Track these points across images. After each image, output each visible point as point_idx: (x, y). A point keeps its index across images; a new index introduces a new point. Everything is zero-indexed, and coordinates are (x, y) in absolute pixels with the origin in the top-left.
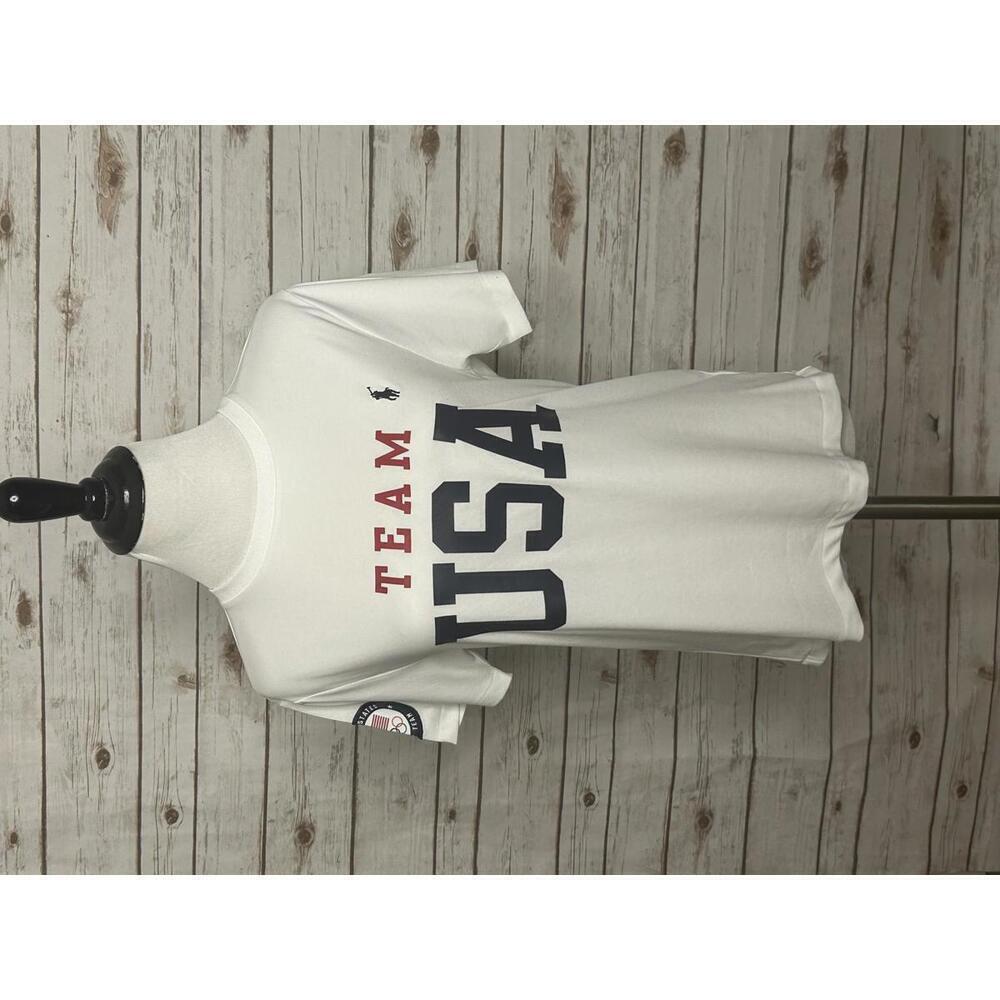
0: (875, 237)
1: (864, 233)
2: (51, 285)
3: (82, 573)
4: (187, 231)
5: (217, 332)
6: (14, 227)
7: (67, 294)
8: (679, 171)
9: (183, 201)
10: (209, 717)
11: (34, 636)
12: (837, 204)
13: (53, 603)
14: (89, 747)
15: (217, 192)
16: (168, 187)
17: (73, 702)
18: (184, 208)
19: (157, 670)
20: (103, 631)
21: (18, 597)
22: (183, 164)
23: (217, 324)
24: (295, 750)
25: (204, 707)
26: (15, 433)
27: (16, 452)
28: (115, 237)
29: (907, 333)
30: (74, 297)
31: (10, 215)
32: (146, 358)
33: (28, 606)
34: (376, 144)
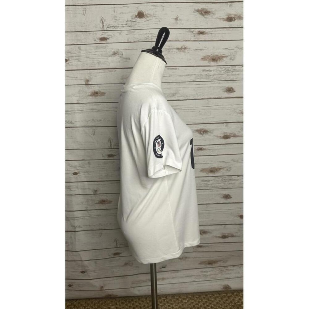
0: (208, 247)
1: (210, 244)
2: (188, 44)
3: (115, 54)
4: (202, 78)
5: (178, 86)
6: (201, 35)
7: (185, 48)
8: (222, 198)
9: (209, 77)
10: (78, 88)
11: (97, 42)
12: (216, 237)
13: (106, 46)
14: (68, 57)
15: (212, 85)
16: (212, 73)
17: (80, 52)
18: (208, 77)
19: (90, 74)
20: (99, 59)
21: (108, 37)
22: (218, 76)
23: (180, 86)
24: (70, 111)
25: (80, 87)
26: (150, 36)
27: (145, 36)
28: (200, 60)
29: (186, 258)
30: (185, 50)
31: (204, 34)
32: (171, 69)
33: (105, 40)
34: (225, 124)
